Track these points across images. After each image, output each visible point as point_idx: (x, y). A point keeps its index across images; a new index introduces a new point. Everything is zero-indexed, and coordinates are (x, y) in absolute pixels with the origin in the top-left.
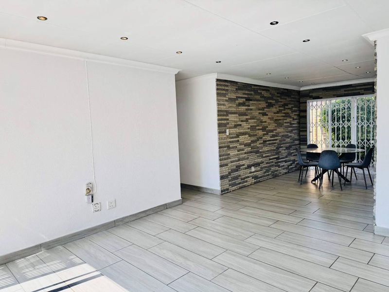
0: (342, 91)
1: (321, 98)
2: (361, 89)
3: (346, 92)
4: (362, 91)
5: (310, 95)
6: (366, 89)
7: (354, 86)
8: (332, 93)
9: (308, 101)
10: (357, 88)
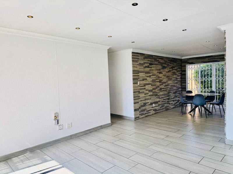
2: (217, 58)
5: (188, 61)
9: (186, 65)
10: (216, 58)
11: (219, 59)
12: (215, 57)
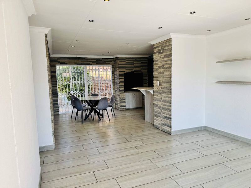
0: (80, 61)
1: (67, 64)
2: (90, 61)
3: (82, 62)
4: (91, 63)
5: (58, 61)
6: (93, 62)
7: (86, 59)
8: (73, 61)
9: (56, 65)
10: (88, 61)
11: (91, 62)
12: (88, 59)
